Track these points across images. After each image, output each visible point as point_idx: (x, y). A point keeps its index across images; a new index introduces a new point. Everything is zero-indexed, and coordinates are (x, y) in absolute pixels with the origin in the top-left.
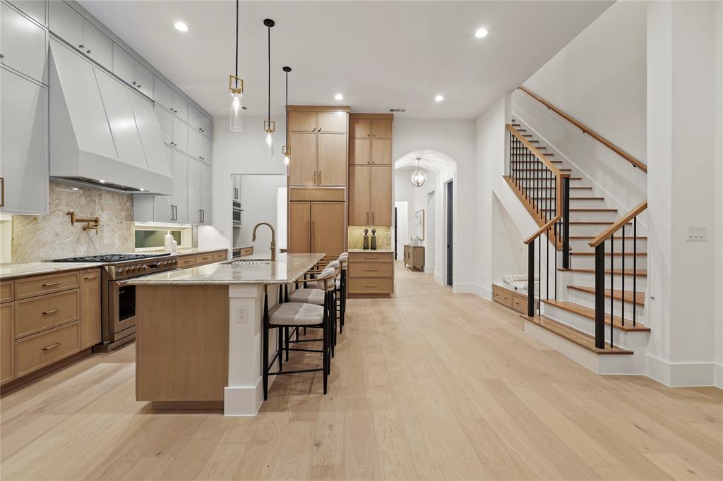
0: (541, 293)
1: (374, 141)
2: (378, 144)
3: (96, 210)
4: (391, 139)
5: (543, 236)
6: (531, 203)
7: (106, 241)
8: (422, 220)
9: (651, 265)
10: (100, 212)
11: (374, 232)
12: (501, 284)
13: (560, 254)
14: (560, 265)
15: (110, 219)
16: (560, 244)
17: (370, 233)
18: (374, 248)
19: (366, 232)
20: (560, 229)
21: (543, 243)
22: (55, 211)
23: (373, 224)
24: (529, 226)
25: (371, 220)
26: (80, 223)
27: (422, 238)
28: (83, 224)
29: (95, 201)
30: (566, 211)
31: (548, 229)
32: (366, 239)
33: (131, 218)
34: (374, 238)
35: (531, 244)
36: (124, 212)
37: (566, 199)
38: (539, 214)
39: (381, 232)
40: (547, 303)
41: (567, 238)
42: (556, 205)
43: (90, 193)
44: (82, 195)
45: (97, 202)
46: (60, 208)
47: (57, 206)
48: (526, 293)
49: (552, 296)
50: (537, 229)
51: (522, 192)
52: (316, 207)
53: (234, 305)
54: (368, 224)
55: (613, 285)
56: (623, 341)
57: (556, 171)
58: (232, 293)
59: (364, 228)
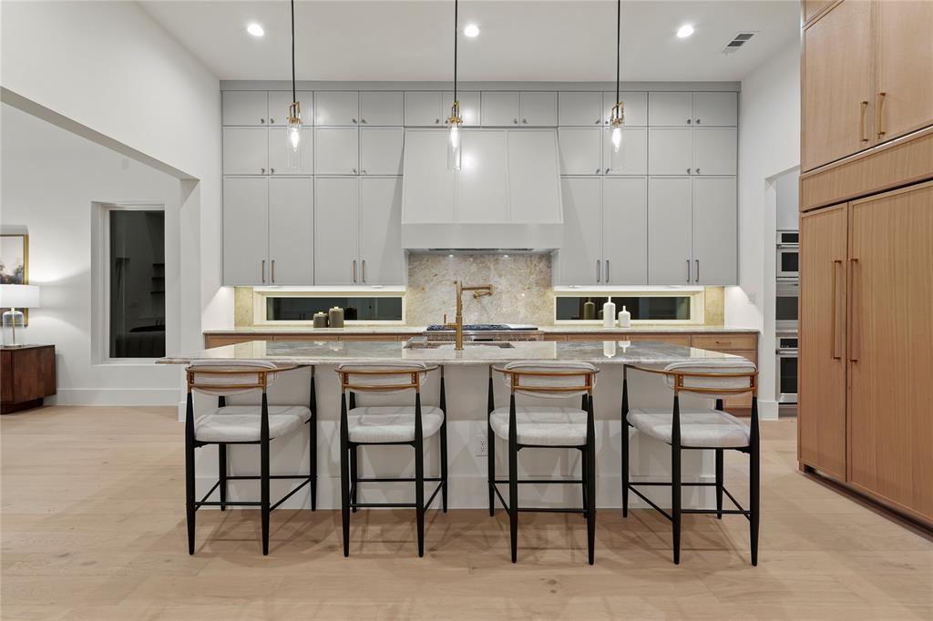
3: (491, 276)
7: (504, 310)
10: (497, 279)
15: (511, 285)
22: (441, 281)
26: (469, 291)
28: (473, 291)
29: (489, 268)
33: (548, 283)
36: (534, 276)
43: (483, 260)
44: (472, 263)
45: (492, 267)
46: (447, 278)
47: (444, 276)
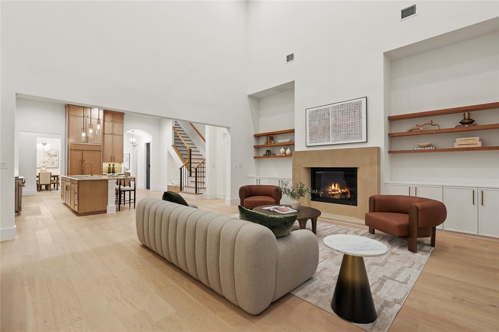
0: (184, 184)
1: (114, 123)
2: (117, 126)
4: (123, 123)
5: (184, 167)
6: (181, 156)
8: (128, 158)
9: (206, 174)
11: (113, 165)
12: (171, 185)
13: (189, 172)
14: (189, 175)
16: (189, 169)
17: (111, 166)
18: (113, 172)
19: (110, 165)
20: (189, 164)
21: (184, 169)
23: (114, 161)
24: (180, 164)
25: (113, 159)
27: (128, 168)
30: (191, 159)
31: (185, 165)
32: (109, 168)
34: (113, 168)
35: (181, 169)
37: (191, 155)
38: (183, 160)
39: (117, 165)
40: (185, 186)
41: (191, 167)
42: (187, 157)
48: (180, 186)
49: (187, 185)
50: (183, 165)
51: (178, 151)
52: (85, 153)
53: (109, 185)
54: (111, 161)
55: (199, 180)
56: (201, 191)
57: (188, 146)
58: (109, 181)
59: (108, 164)
